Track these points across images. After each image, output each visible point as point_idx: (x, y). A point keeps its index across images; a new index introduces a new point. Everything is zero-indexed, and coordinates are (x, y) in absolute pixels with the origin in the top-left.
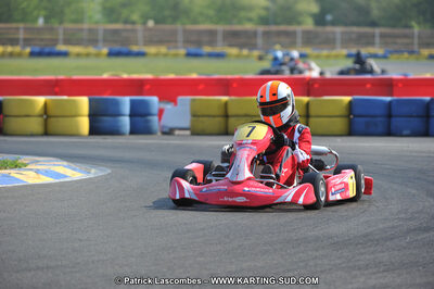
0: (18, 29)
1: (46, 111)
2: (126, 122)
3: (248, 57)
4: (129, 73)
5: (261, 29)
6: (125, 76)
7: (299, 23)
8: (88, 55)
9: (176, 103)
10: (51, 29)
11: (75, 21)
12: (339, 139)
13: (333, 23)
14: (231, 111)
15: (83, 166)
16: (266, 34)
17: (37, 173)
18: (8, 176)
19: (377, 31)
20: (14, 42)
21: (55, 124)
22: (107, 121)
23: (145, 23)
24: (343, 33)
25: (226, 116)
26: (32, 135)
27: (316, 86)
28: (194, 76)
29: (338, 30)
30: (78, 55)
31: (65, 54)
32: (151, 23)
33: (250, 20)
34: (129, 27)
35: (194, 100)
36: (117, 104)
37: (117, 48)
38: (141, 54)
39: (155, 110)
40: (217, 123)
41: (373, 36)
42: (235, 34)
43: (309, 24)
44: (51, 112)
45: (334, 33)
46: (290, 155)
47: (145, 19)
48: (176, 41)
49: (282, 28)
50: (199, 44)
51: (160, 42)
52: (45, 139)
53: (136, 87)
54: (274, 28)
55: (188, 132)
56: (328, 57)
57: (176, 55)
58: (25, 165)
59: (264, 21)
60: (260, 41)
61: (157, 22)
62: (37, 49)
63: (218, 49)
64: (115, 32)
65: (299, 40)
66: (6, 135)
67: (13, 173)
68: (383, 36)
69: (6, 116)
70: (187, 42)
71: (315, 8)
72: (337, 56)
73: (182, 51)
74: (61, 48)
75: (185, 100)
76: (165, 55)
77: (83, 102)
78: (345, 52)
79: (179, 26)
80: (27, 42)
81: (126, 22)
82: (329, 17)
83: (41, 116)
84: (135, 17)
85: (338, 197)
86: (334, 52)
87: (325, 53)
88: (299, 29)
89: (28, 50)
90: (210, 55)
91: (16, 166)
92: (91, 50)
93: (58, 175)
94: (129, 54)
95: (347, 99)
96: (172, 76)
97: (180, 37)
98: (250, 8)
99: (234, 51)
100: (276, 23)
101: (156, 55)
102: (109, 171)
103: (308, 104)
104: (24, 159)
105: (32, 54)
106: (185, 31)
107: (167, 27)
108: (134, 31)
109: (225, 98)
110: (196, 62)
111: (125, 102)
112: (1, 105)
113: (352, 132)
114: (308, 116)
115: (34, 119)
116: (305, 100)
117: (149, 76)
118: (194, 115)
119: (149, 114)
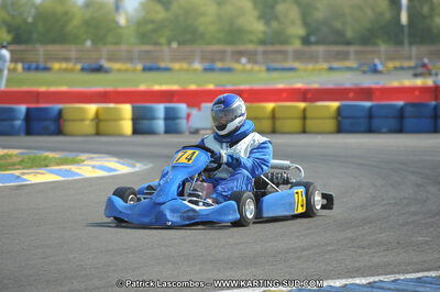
0: (70, 51)
1: (97, 118)
2: (160, 124)
4: (161, 84)
5: (260, 48)
6: (157, 87)
7: (289, 44)
8: (126, 71)
9: (199, 108)
11: (116, 43)
13: (317, 43)
15: (129, 161)
16: (265, 53)
18: (69, 171)
19: (352, 49)
20: (67, 60)
21: (103, 126)
22: (145, 124)
23: (169, 43)
24: (324, 51)
26: (87, 135)
27: (309, 96)
28: (211, 87)
29: (321, 49)
30: (119, 71)
32: (174, 45)
33: (251, 42)
34: (157, 48)
36: (151, 110)
37: (149, 64)
38: (167, 69)
39: (183, 114)
41: (348, 53)
43: (297, 45)
44: (101, 117)
45: (317, 52)
49: (278, 47)
50: (213, 60)
51: (182, 59)
52: (97, 138)
54: (270, 48)
57: (195, 70)
58: (83, 161)
59: (263, 42)
60: (260, 58)
61: (179, 44)
62: (86, 65)
63: (228, 64)
64: (148, 52)
65: (290, 57)
66: (64, 135)
67: (74, 168)
68: (356, 52)
69: (65, 120)
70: (203, 59)
71: (301, 31)
73: (200, 67)
75: (208, 106)
76: (187, 71)
77: (126, 110)
79: (197, 48)
80: (78, 60)
81: (156, 44)
82: (313, 39)
84: (163, 40)
86: (318, 66)
87: (310, 66)
88: (290, 48)
89: (79, 66)
90: (222, 70)
91: (75, 163)
92: (129, 66)
93: (111, 170)
94: (158, 69)
95: (335, 105)
96: (193, 87)
97: (198, 55)
98: (251, 32)
99: (239, 66)
100: (273, 44)
101: (180, 70)
102: (151, 165)
104: (83, 156)
105: (83, 70)
106: (202, 52)
107: (187, 48)
108: (161, 51)
110: (212, 76)
111: (160, 109)
112: (60, 112)
113: (340, 130)
114: (304, 118)
115: (87, 123)
116: (302, 105)
117: (175, 87)
119: (179, 118)
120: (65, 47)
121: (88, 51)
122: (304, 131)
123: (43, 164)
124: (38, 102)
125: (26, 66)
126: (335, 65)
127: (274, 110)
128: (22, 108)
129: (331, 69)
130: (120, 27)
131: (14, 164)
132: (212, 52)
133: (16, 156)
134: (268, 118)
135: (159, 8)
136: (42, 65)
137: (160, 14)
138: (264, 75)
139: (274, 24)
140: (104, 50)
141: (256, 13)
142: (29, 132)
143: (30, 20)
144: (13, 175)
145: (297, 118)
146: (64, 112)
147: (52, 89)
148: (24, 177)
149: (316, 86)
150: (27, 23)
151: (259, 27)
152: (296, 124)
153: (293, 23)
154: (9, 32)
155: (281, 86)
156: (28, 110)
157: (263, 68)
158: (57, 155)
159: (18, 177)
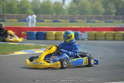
1: (56, 35)
3: (100, 22)
4: (74, 26)
5: (103, 16)
6: (73, 27)
8: (65, 22)
9: (84, 33)
10: (57, 16)
11: (63, 14)
14: (97, 35)
16: (104, 17)
20: (49, 19)
21: (58, 38)
23: (77, 15)
25: (96, 36)
26: (53, 40)
27: (116, 29)
28: (88, 27)
29: (121, 16)
30: (63, 22)
31: (60, 22)
32: (79, 15)
33: (101, 14)
34: (74, 16)
37: (71, 20)
38: (77, 22)
39: (80, 35)
40: (93, 37)
43: (114, 15)
47: (78, 14)
48: (84, 19)
50: (89, 19)
51: (81, 19)
52: (56, 41)
53: (76, 29)
54: (106, 16)
55: (87, 40)
56: (118, 22)
57: (84, 22)
59: (104, 14)
60: (103, 19)
61: (80, 15)
62: (54, 20)
63: (94, 21)
64: (71, 17)
65: (112, 18)
66: (47, 40)
69: (47, 36)
71: (115, 11)
72: (120, 22)
73: (86, 21)
74: (59, 20)
75: (86, 32)
76: (82, 22)
78: (122, 21)
79: (85, 16)
80: (52, 19)
81: (73, 14)
82: (119, 13)
84: (75, 13)
86: (120, 21)
87: (117, 21)
88: (111, 16)
89: (52, 21)
92: (66, 21)
94: (74, 22)
96: (83, 27)
98: (101, 11)
99: (97, 21)
100: (107, 15)
101: (80, 22)
103: (114, 34)
105: (53, 22)
109: (95, 32)
110: (89, 24)
112: (46, 33)
114: (114, 36)
116: (114, 32)
117: (78, 27)
118: (89, 36)
119: (79, 35)
120: (48, 15)
121: (55, 16)
122: (114, 40)
123: (39, 48)
124: (40, 31)
125: (38, 20)
127: (105, 34)
128: (35, 32)
130: (64, 10)
131: (32, 48)
133: (33, 45)
134: (103, 36)
135: (75, 4)
136: (42, 20)
137: (75, 6)
138: (104, 24)
139: (107, 9)
140: (59, 16)
141: (102, 6)
142: (37, 39)
143: (39, 8)
144: (32, 51)
145: (112, 36)
146: (47, 34)
147: (44, 27)
148: (35, 51)
149: (119, 27)
150: (38, 8)
151: (103, 10)
153: (113, 9)
154: (33, 11)
155: (108, 27)
156: (37, 33)
157: (104, 21)
158: (44, 45)
159: (33, 51)
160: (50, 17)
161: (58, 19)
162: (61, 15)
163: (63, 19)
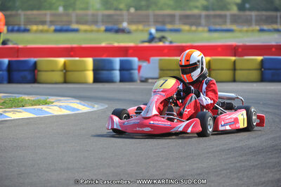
0: (45, 15)
1: (65, 68)
2: (117, 74)
3: (195, 31)
5: (204, 13)
6: (116, 44)
7: (228, 10)
8: (92, 31)
9: (148, 60)
10: (68, 15)
11: (82, 9)
12: (255, 84)
13: (250, 9)
15: (90, 103)
16: (208, 17)
17: (60, 107)
18: (38, 109)
19: (279, 14)
20: (43, 23)
21: (71, 76)
22: (104, 74)
23: (128, 10)
24: (256, 16)
26: (56, 83)
27: (240, 50)
29: (254, 14)
30: (86, 31)
31: (76, 31)
32: (132, 10)
33: (196, 7)
34: (118, 12)
35: (160, 60)
36: (111, 62)
37: (110, 26)
39: (136, 66)
41: (276, 17)
42: (187, 17)
43: (235, 10)
44: (69, 68)
45: (251, 16)
46: (193, 100)
47: (129, 7)
48: (149, 22)
49: (218, 12)
50: (164, 23)
51: (138, 22)
52: (64, 86)
53: (124, 51)
54: (212, 13)
56: (247, 31)
58: (52, 103)
59: (206, 8)
60: (203, 21)
61: (136, 9)
62: (58, 27)
63: (176, 27)
64: (109, 16)
65: (228, 20)
66: (39, 83)
67: (44, 108)
69: (39, 71)
70: (156, 22)
72: (253, 31)
74: (74, 26)
75: (155, 60)
76: (142, 31)
77: (89, 61)
78: (258, 28)
79: (150, 12)
80: (52, 23)
81: (116, 9)
82: (247, 6)
83: (62, 71)
84: (122, 6)
85: (228, 128)
86: (251, 28)
87: (245, 28)
88: (228, 13)
89: (53, 28)
90: (171, 30)
91: (46, 104)
92: (94, 28)
93: (74, 109)
95: (260, 58)
97: (151, 19)
99: (186, 28)
100: (213, 10)
101: (136, 31)
102: (107, 106)
103: (235, 62)
104: (52, 99)
105: (56, 31)
106: (155, 15)
107: (143, 12)
108: (122, 15)
111: (117, 61)
113: (263, 79)
114: (234, 69)
115: (57, 73)
116: (233, 58)
117: (131, 44)
118: (161, 70)
119: (132, 69)
120: (42, 12)
121: (60, 15)
122: (234, 81)
123: (20, 105)
124: (18, 57)
125: (10, 28)
126: (265, 27)
128: (6, 61)
129: (262, 30)
132: (164, 16)
136: (22, 27)
138: (206, 35)
140: (73, 15)
142: (10, 81)
145: (229, 70)
146: (39, 67)
148: (6, 114)
152: (228, 74)
156: (9, 61)
157: (206, 29)
158: (32, 98)
159: (2, 114)
160: (48, 19)
161: (70, 22)
162: (79, 12)
163: (85, 23)
